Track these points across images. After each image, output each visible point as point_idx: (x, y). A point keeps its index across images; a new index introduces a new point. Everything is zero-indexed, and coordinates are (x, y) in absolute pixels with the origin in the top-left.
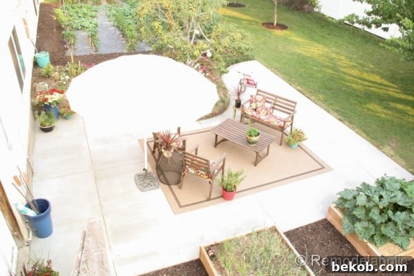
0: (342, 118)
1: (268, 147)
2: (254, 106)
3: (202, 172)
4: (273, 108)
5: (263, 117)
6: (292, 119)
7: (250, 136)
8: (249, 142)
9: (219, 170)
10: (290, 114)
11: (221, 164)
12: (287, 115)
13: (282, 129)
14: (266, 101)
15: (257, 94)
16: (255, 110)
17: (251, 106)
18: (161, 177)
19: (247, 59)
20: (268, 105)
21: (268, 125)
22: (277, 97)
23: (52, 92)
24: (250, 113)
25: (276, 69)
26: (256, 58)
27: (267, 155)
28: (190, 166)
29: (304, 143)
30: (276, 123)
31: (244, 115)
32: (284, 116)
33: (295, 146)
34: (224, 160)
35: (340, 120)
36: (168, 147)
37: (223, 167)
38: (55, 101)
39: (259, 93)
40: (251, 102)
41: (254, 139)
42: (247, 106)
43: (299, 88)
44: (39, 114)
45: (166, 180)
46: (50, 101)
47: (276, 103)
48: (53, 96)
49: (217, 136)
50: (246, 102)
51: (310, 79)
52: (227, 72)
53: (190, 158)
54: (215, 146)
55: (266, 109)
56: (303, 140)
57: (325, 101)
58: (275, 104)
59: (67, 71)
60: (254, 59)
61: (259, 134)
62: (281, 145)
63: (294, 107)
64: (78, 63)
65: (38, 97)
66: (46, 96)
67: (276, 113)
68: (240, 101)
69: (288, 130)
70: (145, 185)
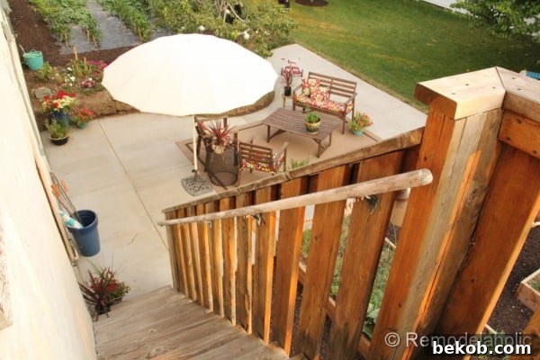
0: (407, 100)
1: (331, 134)
2: (307, 91)
3: (263, 165)
4: (330, 92)
5: (319, 103)
6: (353, 102)
7: (310, 122)
8: (309, 130)
9: (281, 162)
10: (349, 97)
11: (283, 155)
12: (347, 99)
13: (343, 114)
14: (321, 85)
15: (309, 78)
16: (309, 96)
17: (303, 92)
18: (213, 179)
19: (285, 43)
20: (324, 90)
21: (326, 111)
22: (333, 79)
23: (60, 96)
24: (303, 100)
25: (322, 51)
26: (295, 40)
27: (330, 145)
28: (249, 160)
29: (369, 129)
30: (335, 108)
31: (296, 103)
32: (344, 100)
33: (360, 133)
34: (285, 151)
35: (407, 102)
36: (219, 142)
37: (284, 159)
38: (67, 107)
39: (312, 76)
40: (303, 87)
41: (315, 125)
42: (299, 92)
43: (353, 71)
44: (50, 123)
45: (219, 181)
46: (61, 106)
47: (333, 86)
48: (63, 100)
49: (269, 127)
50: (298, 88)
51: (365, 61)
52: (271, 56)
53: (247, 149)
54: (268, 141)
55: (322, 94)
56: (369, 125)
57: (386, 83)
58: (331, 88)
59: (69, 72)
60: (294, 43)
61: (319, 120)
62: (343, 133)
63: (354, 88)
64: (83, 60)
65: (45, 103)
66: (55, 101)
67: (333, 97)
68: (290, 88)
69: (349, 116)
70: (196, 189)
